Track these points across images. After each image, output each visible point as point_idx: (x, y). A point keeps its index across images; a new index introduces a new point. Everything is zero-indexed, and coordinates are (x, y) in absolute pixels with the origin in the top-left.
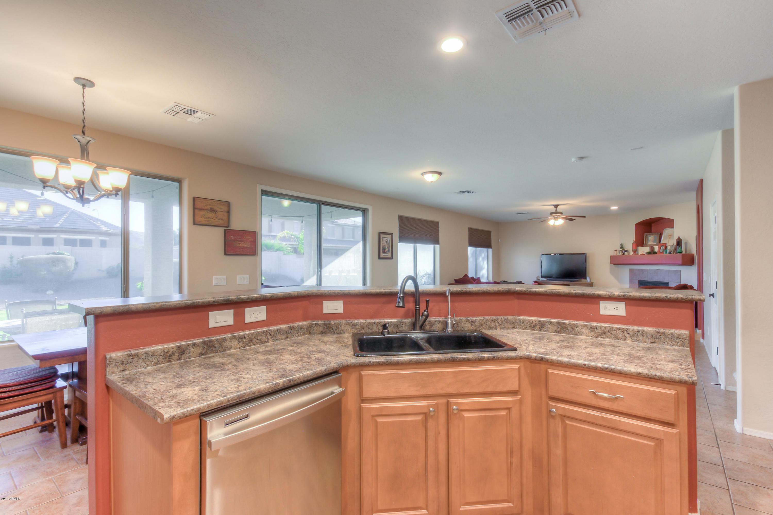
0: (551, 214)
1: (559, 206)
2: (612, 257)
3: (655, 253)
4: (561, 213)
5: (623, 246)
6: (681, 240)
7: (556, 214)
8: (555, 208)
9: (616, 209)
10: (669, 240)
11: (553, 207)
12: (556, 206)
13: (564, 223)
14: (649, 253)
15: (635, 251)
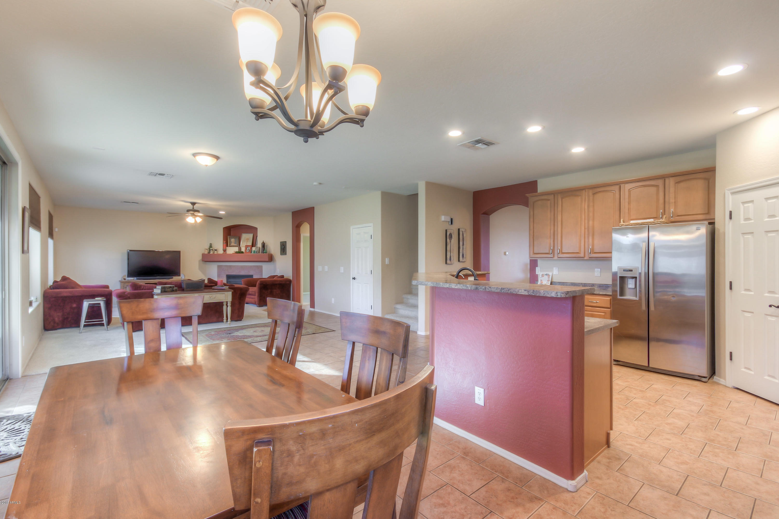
0: (188, 211)
1: (196, 205)
2: (203, 255)
3: (242, 252)
4: (198, 211)
5: (211, 245)
6: (264, 243)
7: (193, 211)
8: (192, 206)
9: (223, 214)
10: (247, 243)
11: (190, 204)
12: (193, 204)
13: (202, 220)
14: (236, 253)
15: (225, 251)
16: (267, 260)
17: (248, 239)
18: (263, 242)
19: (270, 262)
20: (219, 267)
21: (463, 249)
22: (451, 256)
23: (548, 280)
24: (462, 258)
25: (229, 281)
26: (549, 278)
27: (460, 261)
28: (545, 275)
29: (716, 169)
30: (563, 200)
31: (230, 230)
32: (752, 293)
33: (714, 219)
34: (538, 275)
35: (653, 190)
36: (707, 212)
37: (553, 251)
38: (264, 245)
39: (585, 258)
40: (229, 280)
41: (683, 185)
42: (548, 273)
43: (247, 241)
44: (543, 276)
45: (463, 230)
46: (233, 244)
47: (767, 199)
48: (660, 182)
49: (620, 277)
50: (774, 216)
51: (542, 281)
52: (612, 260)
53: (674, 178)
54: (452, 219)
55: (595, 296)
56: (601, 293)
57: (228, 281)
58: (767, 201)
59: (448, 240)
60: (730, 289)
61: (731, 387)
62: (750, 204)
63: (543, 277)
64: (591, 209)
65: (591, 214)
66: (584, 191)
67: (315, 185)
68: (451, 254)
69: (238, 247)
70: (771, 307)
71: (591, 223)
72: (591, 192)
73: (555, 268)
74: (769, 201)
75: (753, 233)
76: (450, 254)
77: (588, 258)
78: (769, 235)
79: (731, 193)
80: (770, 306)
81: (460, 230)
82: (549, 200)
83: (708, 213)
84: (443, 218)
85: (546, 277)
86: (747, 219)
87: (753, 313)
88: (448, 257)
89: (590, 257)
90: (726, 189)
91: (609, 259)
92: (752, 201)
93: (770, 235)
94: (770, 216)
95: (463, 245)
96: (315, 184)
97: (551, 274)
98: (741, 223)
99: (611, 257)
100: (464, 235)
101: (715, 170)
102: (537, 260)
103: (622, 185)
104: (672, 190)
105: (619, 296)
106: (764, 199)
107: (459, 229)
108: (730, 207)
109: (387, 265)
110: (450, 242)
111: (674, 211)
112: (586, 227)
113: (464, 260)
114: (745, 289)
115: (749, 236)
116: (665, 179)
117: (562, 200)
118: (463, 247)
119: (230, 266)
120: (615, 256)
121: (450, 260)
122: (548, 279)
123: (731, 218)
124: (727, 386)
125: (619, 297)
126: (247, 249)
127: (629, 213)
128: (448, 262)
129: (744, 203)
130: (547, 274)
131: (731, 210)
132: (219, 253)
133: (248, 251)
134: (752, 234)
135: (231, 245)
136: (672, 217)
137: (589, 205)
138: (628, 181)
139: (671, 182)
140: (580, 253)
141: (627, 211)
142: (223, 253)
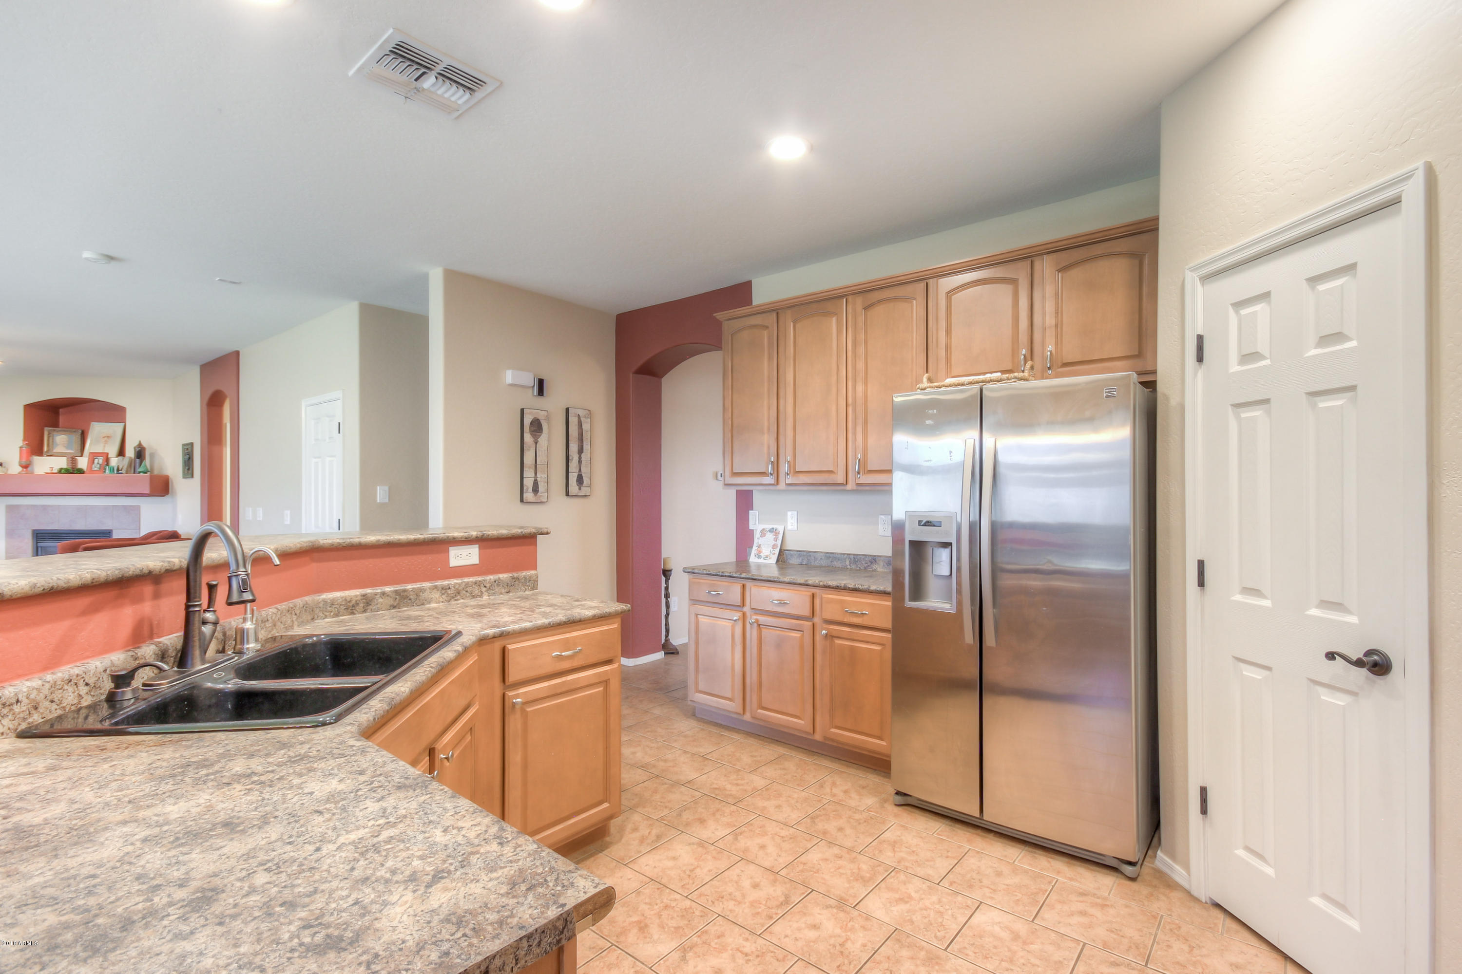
16: (147, 491)
17: (108, 437)
18: (140, 445)
19: (163, 496)
20: (10, 509)
21: (580, 462)
22: (538, 479)
23: (774, 545)
24: (577, 487)
25: (41, 547)
26: (776, 539)
27: (570, 494)
28: (769, 533)
29: (1158, 225)
30: (798, 326)
31: (57, 413)
32: (1267, 603)
33: (1154, 372)
34: (753, 530)
35: (1005, 291)
36: (1137, 353)
37: (777, 465)
38: (140, 453)
39: (849, 487)
40: (39, 544)
41: (1076, 273)
42: (775, 527)
43: (106, 442)
44: (763, 533)
45: (581, 413)
46: (59, 449)
47: (1314, 280)
48: (1020, 272)
49: (911, 542)
50: (1339, 337)
51: (759, 549)
52: (892, 490)
53: (1055, 255)
54: (541, 382)
55: (859, 594)
56: (873, 588)
57: (37, 548)
58: (1313, 288)
59: (528, 437)
60: (1199, 586)
61: (1204, 901)
62: (1257, 308)
63: (765, 536)
64: (861, 350)
65: (861, 365)
66: (845, 300)
67: (87, 259)
68: (538, 475)
69: (65, 458)
70: (1334, 658)
71: (860, 388)
72: (859, 301)
73: (789, 513)
74: (1322, 287)
75: (1267, 401)
76: (536, 474)
77: (855, 487)
78: (1322, 405)
79: (1200, 279)
80: (1331, 656)
81: (570, 411)
82: (766, 327)
83: (1139, 355)
84: (509, 377)
85: (770, 536)
86: (1248, 357)
87: (1269, 669)
88: (529, 483)
89: (858, 485)
90: (1187, 267)
91: (885, 488)
92: (1265, 296)
93: (1324, 403)
94: (1325, 340)
95: (581, 451)
96: (87, 254)
97: (781, 529)
98: (1231, 371)
99: (890, 485)
100: (586, 427)
101: (1157, 229)
102: (750, 492)
103: (931, 282)
104: (1049, 290)
105: (910, 601)
106: (1305, 281)
107: (567, 410)
108: (1197, 324)
109: (382, 505)
110: (536, 443)
111: (1054, 352)
112: (850, 401)
113: (585, 491)
114: (1244, 588)
115: (1257, 413)
116: (1032, 262)
117: (794, 327)
118: (580, 458)
119: (45, 508)
120: (899, 480)
121: (536, 490)
122: (774, 543)
123: (1200, 359)
124: (1192, 893)
125: (909, 604)
126: (93, 462)
127: (948, 360)
128: (529, 496)
129: (1239, 305)
130: (773, 529)
131: (1200, 332)
132: (10, 472)
133: (96, 467)
134: (1267, 406)
135: (55, 451)
136: (1049, 368)
137: (855, 338)
138: (943, 269)
139: (1046, 267)
140: (836, 472)
141: (942, 353)
142: (19, 473)
